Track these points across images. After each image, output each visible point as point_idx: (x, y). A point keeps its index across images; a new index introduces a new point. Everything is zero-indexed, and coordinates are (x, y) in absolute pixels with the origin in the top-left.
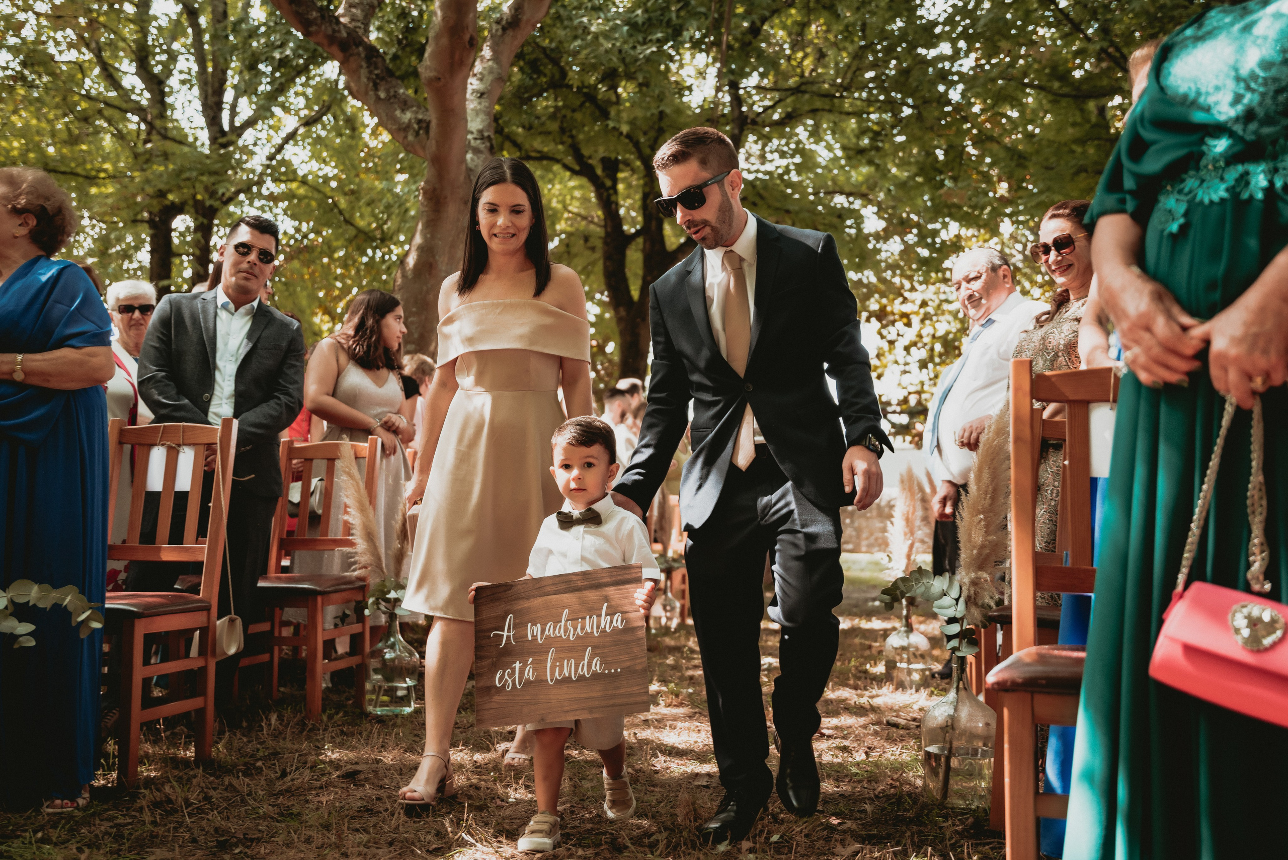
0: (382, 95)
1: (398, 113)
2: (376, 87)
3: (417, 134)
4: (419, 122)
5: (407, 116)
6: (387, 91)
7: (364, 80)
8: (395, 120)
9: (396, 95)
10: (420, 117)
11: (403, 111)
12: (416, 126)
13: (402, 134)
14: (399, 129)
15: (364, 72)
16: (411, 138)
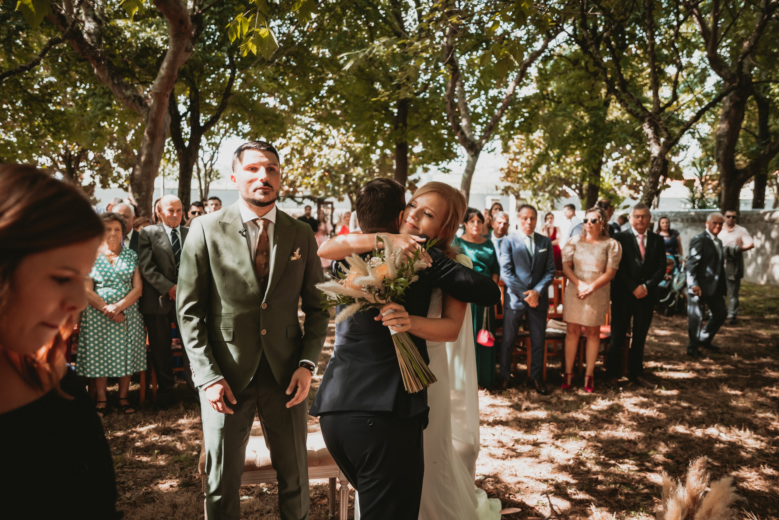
0: (116, 82)
1: (124, 91)
2: (113, 79)
4: (135, 96)
5: (129, 93)
6: (118, 80)
7: (107, 74)
8: (123, 94)
9: (122, 83)
10: (135, 94)
11: (126, 90)
12: (133, 98)
13: (126, 100)
15: (107, 71)
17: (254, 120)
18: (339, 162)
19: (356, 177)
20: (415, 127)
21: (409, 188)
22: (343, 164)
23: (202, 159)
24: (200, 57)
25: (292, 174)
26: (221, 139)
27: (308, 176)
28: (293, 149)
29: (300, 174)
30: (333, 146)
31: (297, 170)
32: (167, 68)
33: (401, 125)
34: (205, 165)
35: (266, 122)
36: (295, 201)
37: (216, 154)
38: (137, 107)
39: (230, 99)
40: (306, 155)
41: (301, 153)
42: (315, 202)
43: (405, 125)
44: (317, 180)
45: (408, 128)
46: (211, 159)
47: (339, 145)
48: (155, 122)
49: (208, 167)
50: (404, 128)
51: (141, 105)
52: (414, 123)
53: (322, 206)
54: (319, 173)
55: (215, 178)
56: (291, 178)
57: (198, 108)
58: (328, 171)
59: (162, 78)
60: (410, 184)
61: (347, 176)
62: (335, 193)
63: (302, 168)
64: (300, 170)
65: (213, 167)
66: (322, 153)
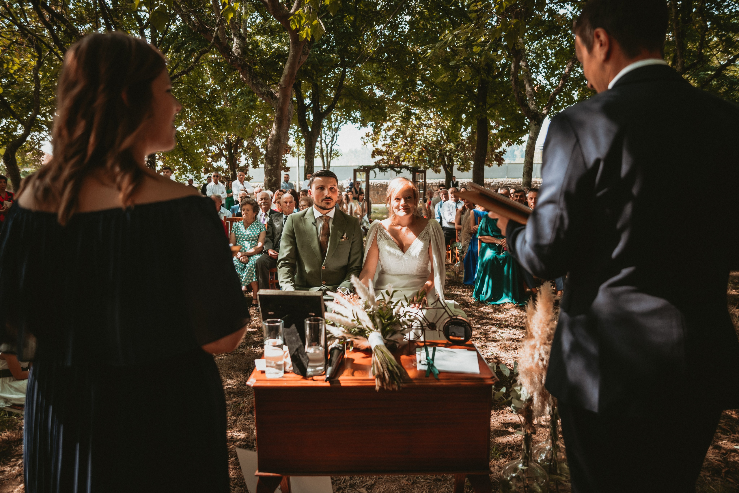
0: (255, 82)
1: (260, 88)
2: (252, 81)
3: (267, 96)
4: (268, 92)
5: (263, 90)
6: (256, 81)
7: (248, 77)
8: (259, 91)
9: (259, 82)
11: (262, 88)
13: (262, 95)
14: (261, 94)
15: (248, 75)
16: (265, 97)
17: (362, 106)
18: (435, 139)
19: (449, 151)
20: (494, 106)
21: (495, 160)
22: (438, 142)
23: (325, 140)
24: (316, 59)
25: (397, 151)
26: (339, 124)
27: (409, 152)
28: (397, 130)
29: (403, 151)
30: (429, 127)
31: (400, 147)
32: (289, 68)
33: (481, 104)
34: (327, 146)
35: (371, 108)
36: (395, 171)
37: (335, 137)
38: (270, 100)
39: (343, 91)
40: (408, 134)
41: (403, 133)
42: (410, 171)
43: (485, 103)
44: (416, 154)
45: (488, 106)
46: (332, 141)
47: (434, 125)
48: (281, 110)
49: (329, 148)
50: (484, 107)
51: (272, 98)
52: (492, 101)
53: (417, 174)
54: (418, 149)
55: (335, 156)
56: (396, 154)
57: (319, 100)
58: (425, 147)
59: (286, 76)
60: (496, 156)
61: (440, 151)
62: (432, 166)
63: (404, 146)
64: (402, 147)
65: (333, 147)
66: (421, 132)
